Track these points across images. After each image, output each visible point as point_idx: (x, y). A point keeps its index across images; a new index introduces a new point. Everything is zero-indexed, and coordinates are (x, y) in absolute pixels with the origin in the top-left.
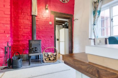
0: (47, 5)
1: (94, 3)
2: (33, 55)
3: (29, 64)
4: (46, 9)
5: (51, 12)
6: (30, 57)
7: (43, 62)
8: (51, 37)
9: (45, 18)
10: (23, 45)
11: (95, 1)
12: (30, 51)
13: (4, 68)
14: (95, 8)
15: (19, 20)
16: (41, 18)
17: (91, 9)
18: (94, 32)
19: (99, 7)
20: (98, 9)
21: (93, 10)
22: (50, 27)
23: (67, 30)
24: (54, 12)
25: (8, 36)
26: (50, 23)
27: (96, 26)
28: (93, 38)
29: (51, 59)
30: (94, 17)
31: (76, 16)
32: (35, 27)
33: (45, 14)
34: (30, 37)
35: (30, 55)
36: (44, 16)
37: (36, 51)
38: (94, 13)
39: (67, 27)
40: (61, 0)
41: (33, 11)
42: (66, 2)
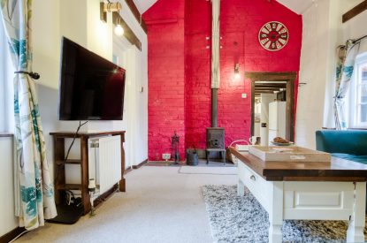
0: (237, 65)
1: (338, 49)
2: (213, 151)
3: (207, 163)
4: (236, 71)
5: (247, 74)
6: (207, 153)
8: (245, 121)
9: (234, 88)
10: (198, 135)
12: (208, 144)
14: (342, 58)
15: (194, 96)
16: (227, 88)
17: (331, 62)
18: (336, 114)
19: (349, 58)
20: (347, 64)
22: (243, 103)
24: (252, 73)
26: (244, 96)
31: (303, 76)
32: (215, 107)
33: (234, 81)
34: (208, 122)
35: (209, 150)
36: (232, 85)
38: (339, 71)
39: (284, 99)
40: (267, 46)
41: (213, 82)
42: (279, 47)
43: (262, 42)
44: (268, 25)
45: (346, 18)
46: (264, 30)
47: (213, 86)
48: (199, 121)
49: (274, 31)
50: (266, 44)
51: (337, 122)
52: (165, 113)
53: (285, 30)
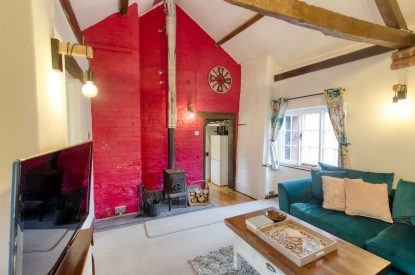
0: (191, 105)
1: (272, 103)
3: (169, 210)
4: (189, 109)
5: (199, 112)
7: (189, 205)
9: (187, 126)
11: (277, 99)
12: (170, 191)
13: (139, 216)
14: (276, 111)
15: (149, 134)
17: (268, 114)
18: (272, 154)
19: (281, 112)
20: (280, 116)
21: (270, 116)
22: (196, 140)
23: (225, 138)
24: (204, 112)
25: (139, 168)
26: (197, 133)
27: (276, 142)
28: (270, 163)
29: (200, 199)
30: (273, 127)
31: (243, 118)
32: (173, 148)
33: (187, 119)
35: (171, 195)
36: (186, 122)
37: (179, 190)
38: (273, 120)
39: (226, 133)
40: (215, 89)
41: (170, 122)
42: (225, 91)
43: (212, 84)
44: (216, 69)
45: (277, 78)
46: (212, 73)
47: (170, 126)
48: (153, 160)
49: (221, 75)
50: (214, 87)
51: (272, 160)
52: (118, 159)
53: (229, 76)
